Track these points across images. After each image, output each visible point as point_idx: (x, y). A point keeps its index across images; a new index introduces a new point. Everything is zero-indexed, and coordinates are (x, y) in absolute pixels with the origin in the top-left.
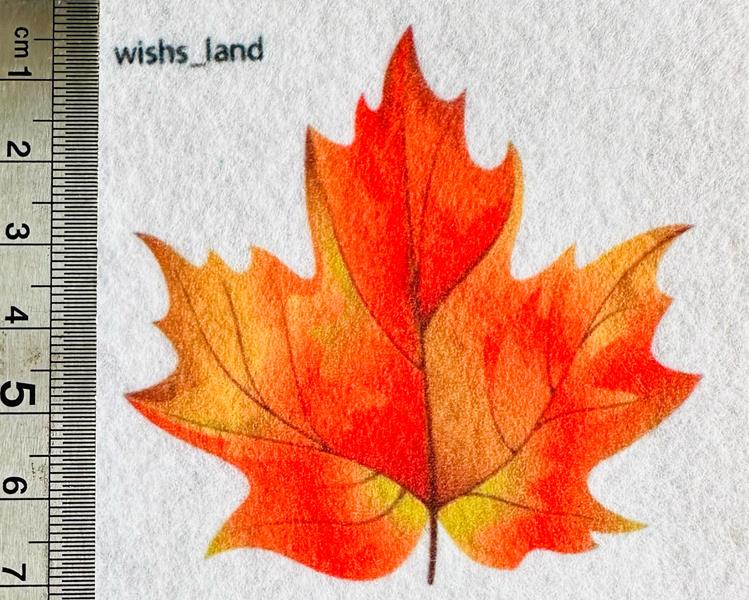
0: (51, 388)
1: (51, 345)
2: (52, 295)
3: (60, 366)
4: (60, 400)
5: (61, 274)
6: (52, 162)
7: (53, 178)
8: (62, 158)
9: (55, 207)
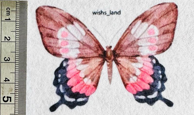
0: (15, 98)
1: (15, 87)
2: (15, 75)
3: (17, 93)
4: (17, 101)
5: (17, 70)
6: (16, 42)
7: (16, 46)
8: (18, 41)
9: (16, 53)
